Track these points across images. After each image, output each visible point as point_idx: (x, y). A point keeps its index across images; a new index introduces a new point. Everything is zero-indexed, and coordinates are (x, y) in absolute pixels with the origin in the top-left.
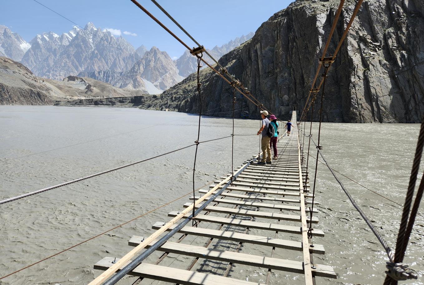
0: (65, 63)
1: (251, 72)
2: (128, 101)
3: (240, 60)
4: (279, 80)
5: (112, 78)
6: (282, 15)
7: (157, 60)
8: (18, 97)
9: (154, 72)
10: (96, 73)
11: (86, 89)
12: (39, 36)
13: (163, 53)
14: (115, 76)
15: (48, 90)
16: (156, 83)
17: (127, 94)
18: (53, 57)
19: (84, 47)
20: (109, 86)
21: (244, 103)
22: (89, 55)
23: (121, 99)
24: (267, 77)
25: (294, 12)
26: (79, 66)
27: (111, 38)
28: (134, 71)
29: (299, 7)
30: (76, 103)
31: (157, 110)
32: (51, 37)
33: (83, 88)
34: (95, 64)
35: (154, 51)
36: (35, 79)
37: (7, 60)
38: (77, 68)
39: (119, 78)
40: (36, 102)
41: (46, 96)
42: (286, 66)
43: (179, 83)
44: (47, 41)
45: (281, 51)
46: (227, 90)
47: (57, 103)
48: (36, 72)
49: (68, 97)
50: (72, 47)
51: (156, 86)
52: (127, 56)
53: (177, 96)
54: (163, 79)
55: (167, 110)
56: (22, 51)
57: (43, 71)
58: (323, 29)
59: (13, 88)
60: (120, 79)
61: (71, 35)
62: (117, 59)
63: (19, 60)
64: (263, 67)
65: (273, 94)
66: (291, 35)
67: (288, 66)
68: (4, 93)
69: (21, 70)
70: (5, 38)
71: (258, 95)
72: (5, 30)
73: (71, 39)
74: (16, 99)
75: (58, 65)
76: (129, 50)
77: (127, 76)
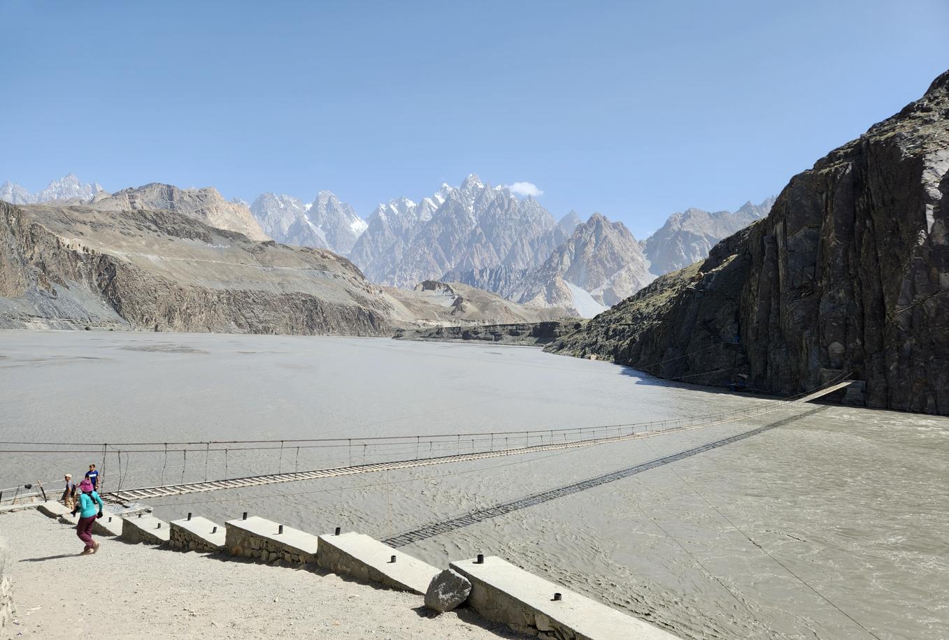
0: (421, 256)
1: (758, 285)
2: (528, 333)
3: (747, 256)
4: (825, 306)
5: (506, 283)
6: (846, 156)
7: (600, 240)
8: (338, 321)
9: (594, 267)
10: (476, 272)
11: (453, 305)
12: (383, 207)
13: (615, 226)
14: (512, 277)
15: (387, 307)
16: (594, 292)
17: (531, 316)
18: (402, 244)
19: (459, 222)
20: (498, 299)
21: (740, 356)
22: (465, 238)
23: (514, 327)
24: (796, 297)
25: (872, 149)
26: (445, 260)
27: (510, 201)
28: (550, 266)
29: (883, 138)
30: (430, 334)
31: (574, 356)
32: (402, 207)
33: (448, 303)
34: (476, 255)
35: (596, 224)
36: (368, 288)
37: (326, 254)
38: (441, 264)
39: (520, 282)
40: (365, 331)
41: (383, 320)
42: (844, 273)
43: (629, 298)
44: (394, 214)
45: (832, 240)
46: (705, 323)
47: (399, 334)
48: (372, 273)
49: (420, 322)
50: (437, 223)
51: (596, 298)
52: (538, 237)
53: (619, 327)
54: (613, 283)
55: (594, 357)
56: (353, 235)
57: (384, 271)
58: (939, 188)
59: (331, 304)
60: (522, 284)
61: (436, 201)
62: (519, 243)
63: (344, 253)
64: (787, 275)
65: (806, 339)
66: (861, 202)
67: (850, 274)
68: (317, 313)
69: (346, 271)
70: (328, 213)
71: (771, 338)
72: (329, 200)
73: (437, 208)
74: (333, 324)
75: (409, 260)
76: (543, 223)
77: (535, 279)
